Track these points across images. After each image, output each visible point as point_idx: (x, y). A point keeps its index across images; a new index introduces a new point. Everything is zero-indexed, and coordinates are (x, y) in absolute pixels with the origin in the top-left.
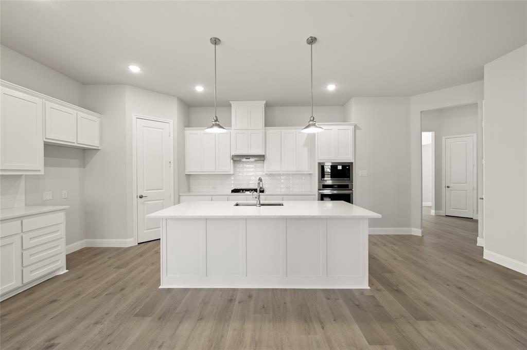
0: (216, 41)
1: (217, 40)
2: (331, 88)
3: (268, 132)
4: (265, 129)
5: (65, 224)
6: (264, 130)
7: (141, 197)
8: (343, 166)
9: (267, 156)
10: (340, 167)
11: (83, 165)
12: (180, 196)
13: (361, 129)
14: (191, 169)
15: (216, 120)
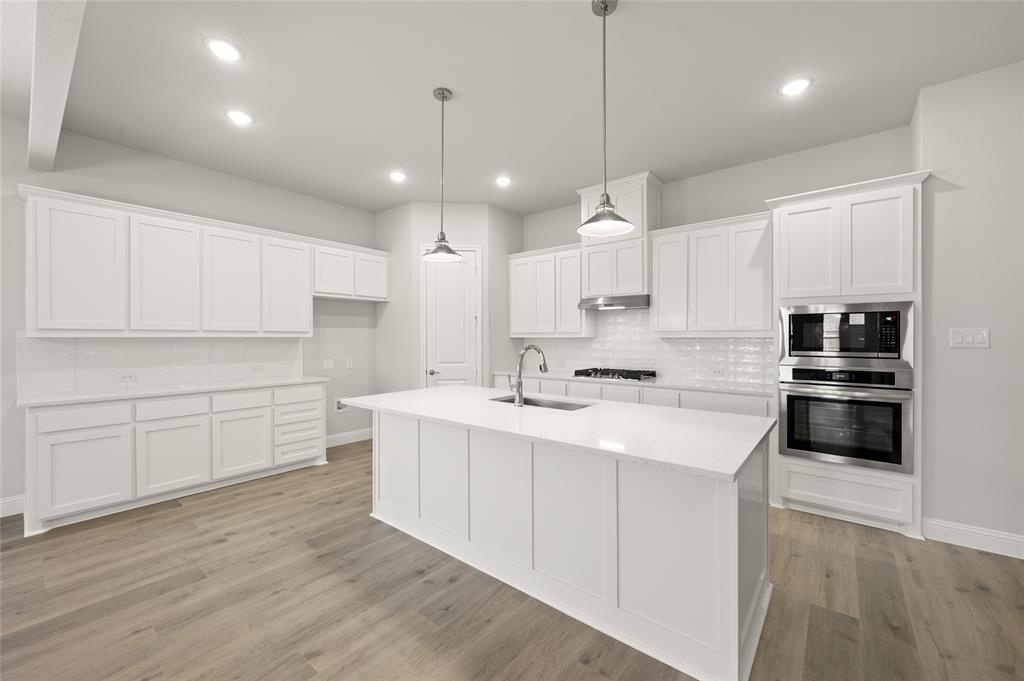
0: (443, 94)
1: (446, 92)
2: (795, 88)
3: (657, 241)
4: (649, 237)
5: (325, 400)
6: (645, 240)
7: (432, 373)
8: (869, 316)
9: (655, 298)
10: (858, 319)
11: (374, 325)
12: (494, 375)
13: (957, 188)
14: (518, 329)
15: (443, 238)
